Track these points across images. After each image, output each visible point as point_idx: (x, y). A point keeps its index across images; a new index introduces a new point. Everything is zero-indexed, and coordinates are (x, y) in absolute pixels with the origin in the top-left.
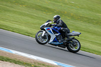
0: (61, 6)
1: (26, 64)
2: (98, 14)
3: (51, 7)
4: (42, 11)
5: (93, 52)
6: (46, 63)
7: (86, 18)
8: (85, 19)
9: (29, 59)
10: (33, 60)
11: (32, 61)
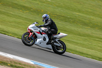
0: (38, 4)
1: (2, 63)
2: (75, 13)
3: (27, 5)
4: (18, 9)
5: (70, 51)
6: (23, 62)
7: (63, 16)
8: (62, 18)
9: (5, 58)
10: (10, 59)
11: (8, 60)
